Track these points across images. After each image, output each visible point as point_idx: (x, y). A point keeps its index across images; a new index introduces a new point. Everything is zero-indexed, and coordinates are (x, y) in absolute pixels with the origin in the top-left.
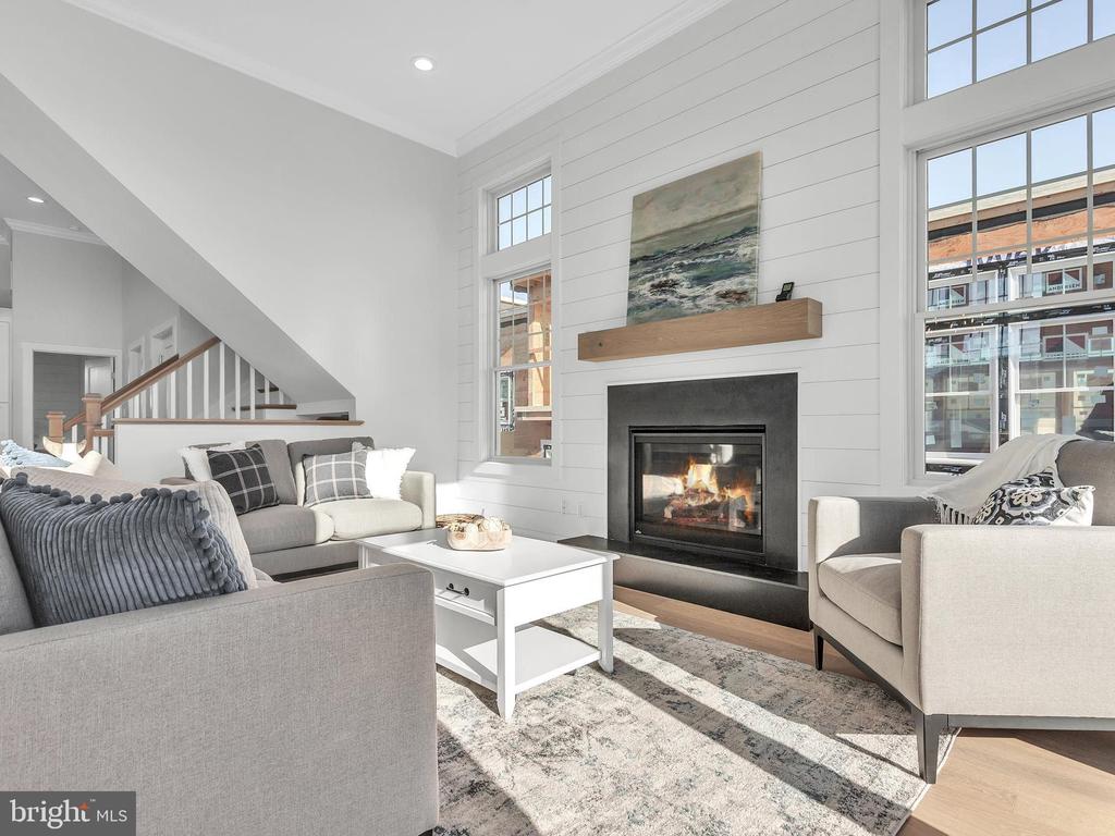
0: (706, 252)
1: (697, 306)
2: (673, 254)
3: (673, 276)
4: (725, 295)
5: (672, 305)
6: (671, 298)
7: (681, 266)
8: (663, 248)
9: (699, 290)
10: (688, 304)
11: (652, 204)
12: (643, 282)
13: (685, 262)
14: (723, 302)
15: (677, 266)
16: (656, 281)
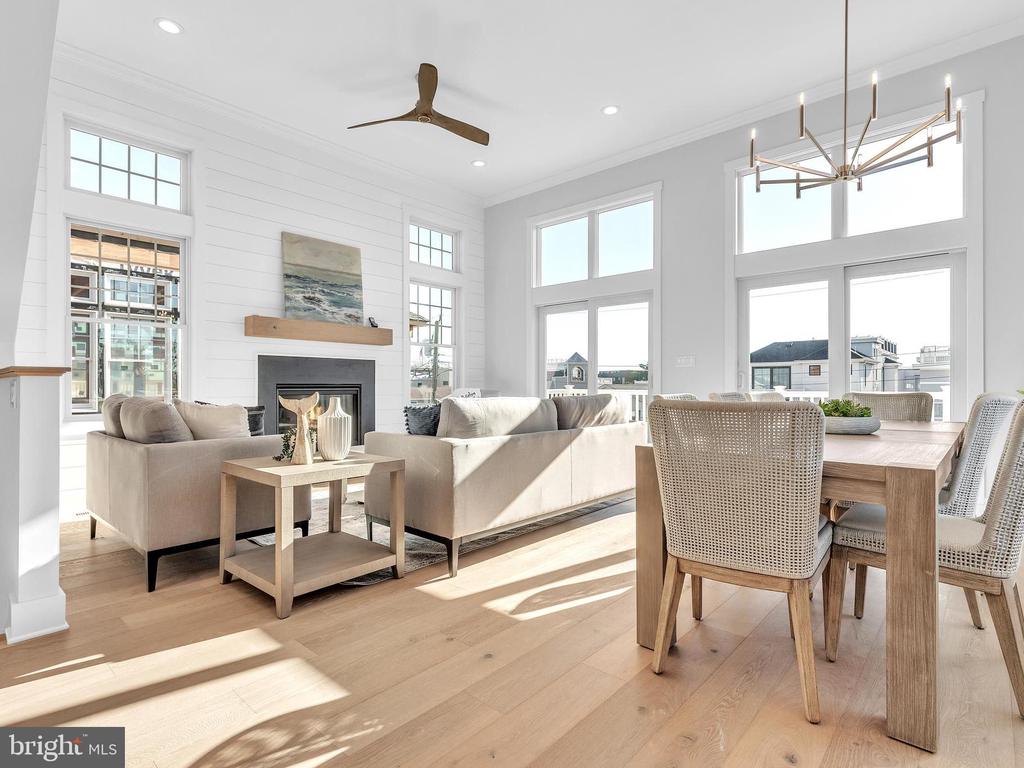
0: (337, 290)
1: (335, 318)
2: (317, 282)
3: (317, 295)
4: (350, 316)
5: (319, 313)
6: (318, 309)
7: (323, 292)
8: (310, 276)
9: (335, 309)
10: (329, 315)
11: (298, 244)
12: (298, 292)
13: (326, 290)
14: (349, 319)
15: (320, 291)
16: (307, 295)
